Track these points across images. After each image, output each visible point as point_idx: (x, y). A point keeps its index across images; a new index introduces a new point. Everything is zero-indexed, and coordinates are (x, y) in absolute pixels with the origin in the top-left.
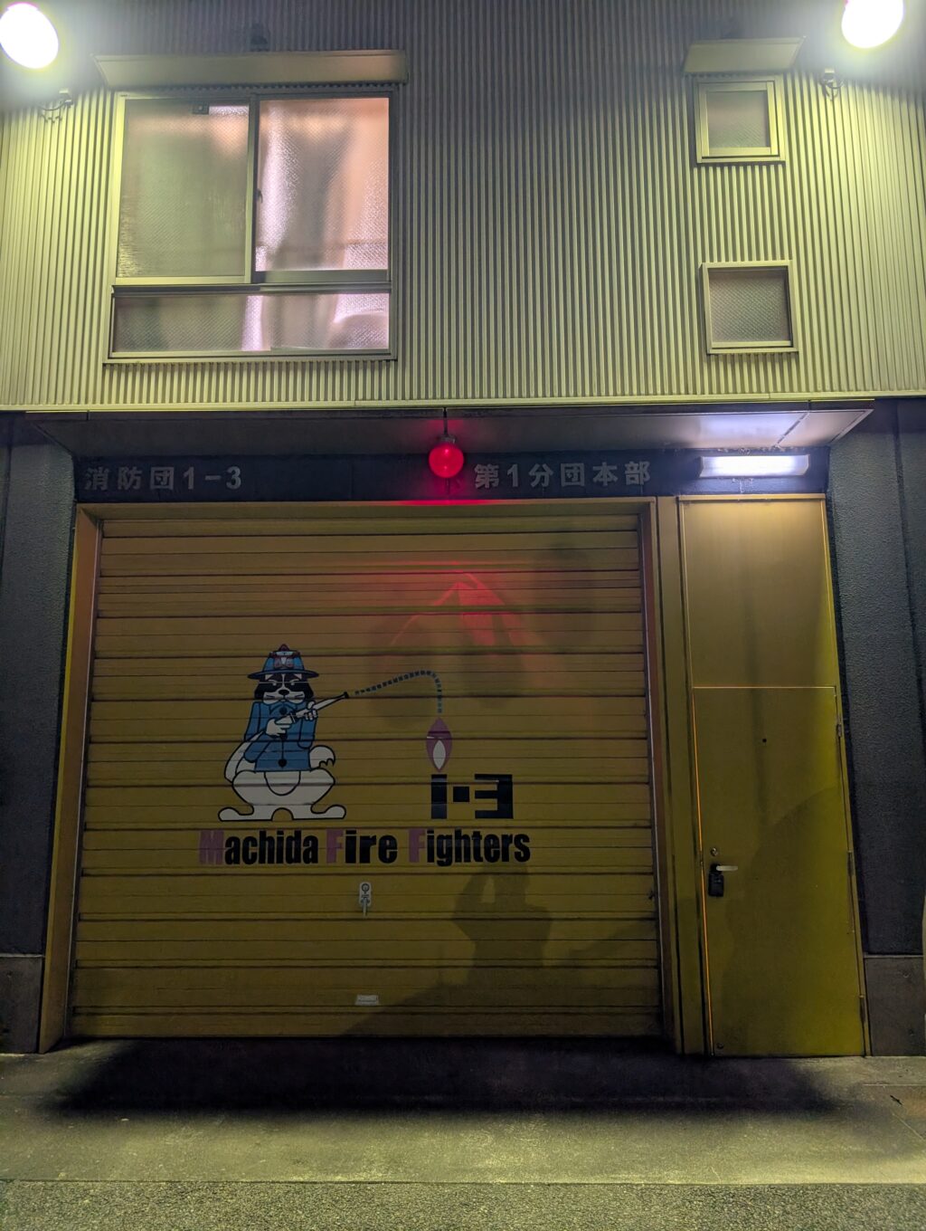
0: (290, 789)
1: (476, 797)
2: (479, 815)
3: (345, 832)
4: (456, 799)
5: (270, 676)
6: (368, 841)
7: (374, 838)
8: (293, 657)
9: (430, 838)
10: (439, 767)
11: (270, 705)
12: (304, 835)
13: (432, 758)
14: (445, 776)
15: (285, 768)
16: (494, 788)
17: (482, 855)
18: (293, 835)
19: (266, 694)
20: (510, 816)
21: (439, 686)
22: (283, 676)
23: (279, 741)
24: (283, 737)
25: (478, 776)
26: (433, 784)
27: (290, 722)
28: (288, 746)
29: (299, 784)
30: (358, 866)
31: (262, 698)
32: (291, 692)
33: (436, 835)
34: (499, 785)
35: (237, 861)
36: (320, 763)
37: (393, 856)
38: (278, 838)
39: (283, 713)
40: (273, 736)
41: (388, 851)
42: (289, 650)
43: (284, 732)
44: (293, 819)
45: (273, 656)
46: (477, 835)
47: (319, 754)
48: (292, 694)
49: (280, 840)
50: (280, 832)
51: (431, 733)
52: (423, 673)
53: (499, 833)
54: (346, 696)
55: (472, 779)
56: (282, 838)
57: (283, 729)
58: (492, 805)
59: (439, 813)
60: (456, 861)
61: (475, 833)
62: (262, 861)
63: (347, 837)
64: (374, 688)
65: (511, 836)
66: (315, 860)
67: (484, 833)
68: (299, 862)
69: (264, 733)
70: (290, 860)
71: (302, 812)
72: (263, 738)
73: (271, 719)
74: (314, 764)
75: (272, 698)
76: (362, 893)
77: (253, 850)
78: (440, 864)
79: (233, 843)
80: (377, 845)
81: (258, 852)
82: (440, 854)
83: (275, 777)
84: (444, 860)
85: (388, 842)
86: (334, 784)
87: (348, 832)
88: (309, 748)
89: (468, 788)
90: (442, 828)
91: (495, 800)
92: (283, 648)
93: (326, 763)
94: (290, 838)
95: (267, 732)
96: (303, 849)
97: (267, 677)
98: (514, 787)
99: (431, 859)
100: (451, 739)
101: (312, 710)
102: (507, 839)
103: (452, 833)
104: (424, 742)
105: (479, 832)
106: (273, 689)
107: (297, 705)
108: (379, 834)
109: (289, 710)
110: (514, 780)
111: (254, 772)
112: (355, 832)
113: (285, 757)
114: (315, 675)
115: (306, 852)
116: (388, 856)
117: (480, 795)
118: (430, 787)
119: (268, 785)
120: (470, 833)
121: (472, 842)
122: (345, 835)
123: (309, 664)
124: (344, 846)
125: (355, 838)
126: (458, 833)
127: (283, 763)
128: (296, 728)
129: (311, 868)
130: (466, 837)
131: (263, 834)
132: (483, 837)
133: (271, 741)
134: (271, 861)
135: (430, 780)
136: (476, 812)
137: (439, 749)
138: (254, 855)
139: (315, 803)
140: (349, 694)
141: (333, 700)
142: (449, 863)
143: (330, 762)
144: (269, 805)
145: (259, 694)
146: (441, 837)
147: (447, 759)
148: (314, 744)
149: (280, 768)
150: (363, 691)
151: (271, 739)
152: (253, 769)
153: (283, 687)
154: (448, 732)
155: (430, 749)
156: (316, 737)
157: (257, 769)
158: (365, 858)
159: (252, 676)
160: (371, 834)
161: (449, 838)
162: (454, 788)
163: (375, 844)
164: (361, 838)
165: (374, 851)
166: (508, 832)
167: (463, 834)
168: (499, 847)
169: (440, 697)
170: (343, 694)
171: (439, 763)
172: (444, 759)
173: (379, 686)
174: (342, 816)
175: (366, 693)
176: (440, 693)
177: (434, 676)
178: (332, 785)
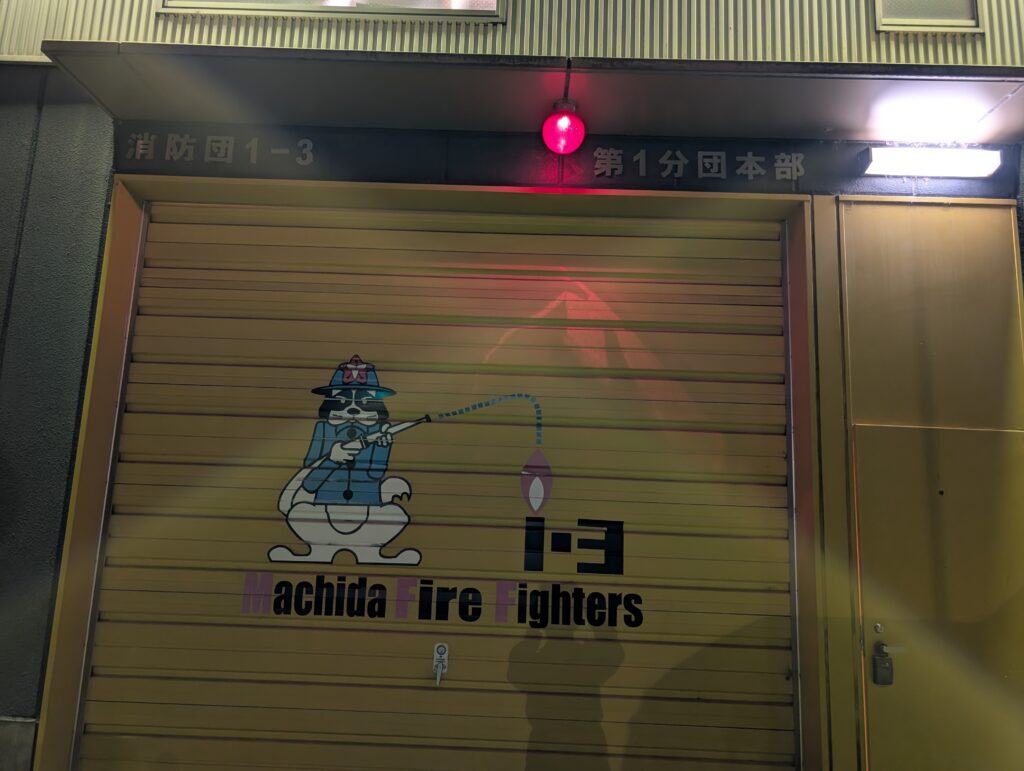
0: (355, 526)
1: (580, 546)
2: (583, 568)
3: (419, 581)
4: (555, 548)
5: (339, 391)
6: (446, 594)
7: (455, 590)
8: (367, 370)
9: (522, 594)
10: (536, 508)
11: (336, 426)
12: (370, 583)
13: (527, 499)
14: (542, 520)
15: (350, 502)
16: (601, 536)
17: (584, 616)
18: (357, 582)
19: (332, 413)
20: (619, 570)
22: (354, 392)
23: (344, 469)
24: (350, 465)
25: (582, 522)
26: (527, 528)
27: (360, 447)
28: (355, 475)
30: (433, 624)
31: (327, 417)
32: (362, 412)
33: (529, 589)
34: (607, 533)
35: (287, 611)
36: (393, 497)
37: (477, 613)
38: (338, 585)
39: (352, 437)
40: (339, 463)
41: (470, 608)
42: (363, 363)
43: (351, 458)
44: (358, 563)
45: (342, 368)
46: (579, 593)
47: (393, 487)
48: (363, 415)
49: (341, 587)
50: (342, 578)
53: (606, 592)
54: (428, 419)
55: (575, 525)
56: (344, 585)
57: (350, 455)
58: (598, 557)
59: (534, 563)
60: (553, 623)
61: (576, 589)
62: (318, 612)
63: (422, 588)
64: (461, 412)
65: (621, 595)
66: (381, 613)
67: (588, 591)
68: (362, 614)
69: (328, 458)
70: (351, 613)
71: (369, 555)
72: (327, 464)
73: (338, 442)
74: (386, 498)
75: (340, 418)
76: (437, 656)
77: (307, 598)
78: (533, 625)
79: (284, 589)
80: (457, 600)
81: (313, 600)
82: (534, 614)
83: (338, 512)
84: (538, 621)
85: (470, 596)
86: (408, 524)
87: (423, 582)
88: (380, 478)
89: (570, 535)
90: (536, 581)
91: (602, 552)
92: (356, 360)
93: (401, 498)
94: (352, 586)
95: (331, 458)
96: (368, 599)
97: (335, 392)
98: (625, 535)
99: (522, 619)
101: (386, 433)
102: (615, 599)
103: (550, 589)
104: (519, 478)
106: (339, 407)
107: (368, 427)
108: (461, 586)
109: (359, 432)
110: (625, 527)
111: (314, 504)
112: (431, 582)
113: (352, 489)
115: (372, 604)
116: (470, 613)
117: (583, 544)
118: (524, 531)
119: (329, 521)
120: (570, 590)
121: (572, 601)
122: (419, 585)
123: (385, 379)
124: (418, 598)
125: (431, 589)
126: (556, 587)
127: (348, 495)
129: (376, 623)
130: (566, 595)
131: (320, 579)
132: (587, 595)
133: (334, 470)
134: (329, 612)
135: (524, 523)
136: (579, 564)
137: (537, 488)
138: (309, 604)
139: (384, 545)
140: (432, 417)
141: (412, 424)
142: (543, 625)
143: (405, 497)
144: (330, 544)
145: (324, 411)
146: (535, 593)
147: (545, 499)
148: (387, 474)
149: (345, 501)
150: (448, 415)
151: (336, 466)
152: (312, 500)
153: (353, 406)
154: (548, 467)
156: (390, 467)
157: (318, 501)
158: (443, 614)
159: (317, 391)
160: (450, 585)
161: (544, 594)
162: (553, 534)
163: (455, 597)
164: (439, 589)
165: (454, 606)
166: (616, 591)
167: (562, 589)
168: (605, 608)
169: (539, 425)
170: (424, 416)
171: (536, 504)
172: (541, 500)
173: (467, 409)
174: (416, 563)
175: (452, 417)
176: (539, 421)
177: (533, 400)
178: (406, 524)
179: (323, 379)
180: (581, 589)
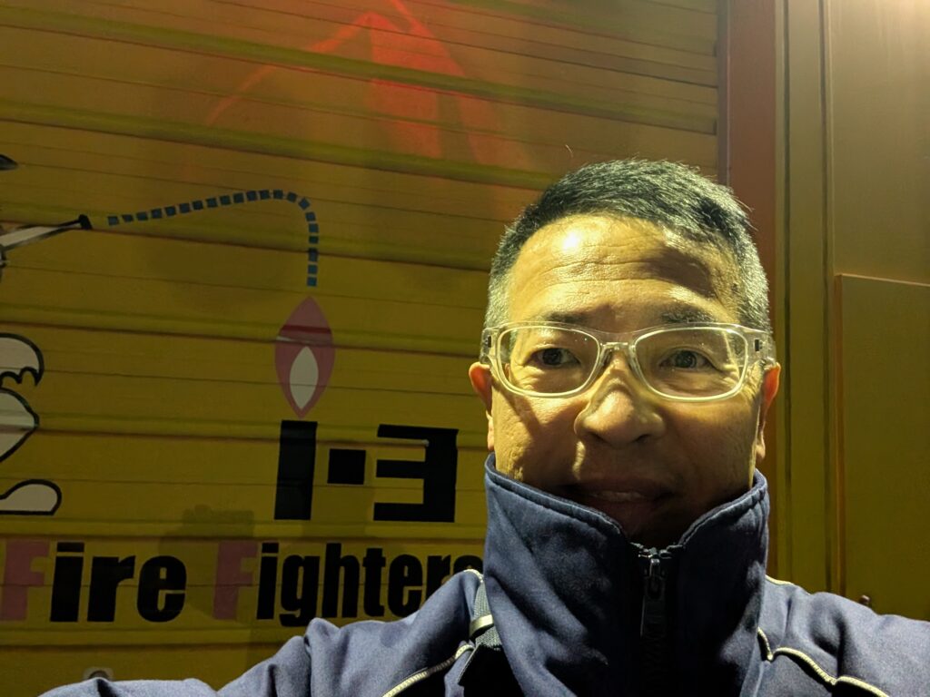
1: (380, 474)
2: (386, 512)
3: (54, 545)
4: (336, 476)
7: (130, 561)
9: (268, 566)
10: (301, 403)
13: (285, 386)
14: (311, 426)
16: (418, 455)
17: (384, 599)
20: (447, 515)
21: (314, 228)
25: (385, 431)
26: (284, 441)
30: (81, 630)
33: (282, 556)
34: (429, 450)
37: (175, 606)
41: (162, 594)
46: (375, 558)
51: (287, 328)
52: (278, 194)
53: (422, 554)
54: (84, 223)
55: (373, 435)
58: (411, 491)
59: (293, 500)
61: (370, 551)
63: (59, 560)
64: (157, 214)
65: (448, 558)
67: (390, 554)
78: (287, 621)
80: (135, 581)
82: (288, 601)
84: (297, 613)
85: (163, 574)
86: (36, 429)
87: (61, 547)
89: (363, 454)
90: (292, 536)
91: (420, 483)
93: (18, 379)
98: (460, 455)
99: (265, 611)
100: (332, 346)
103: (320, 551)
104: (271, 347)
105: (379, 551)
108: (143, 554)
110: (460, 440)
112: (80, 548)
114: (7, 164)
116: (161, 605)
117: (387, 469)
118: (277, 447)
120: (359, 552)
121: (363, 572)
122: (54, 554)
124: (50, 578)
125: (80, 560)
126: (333, 549)
130: (351, 563)
132: (389, 562)
135: (277, 432)
136: (377, 506)
137: (305, 365)
140: (92, 220)
141: (48, 230)
142: (305, 620)
143: (28, 376)
146: (293, 562)
147: (320, 388)
150: (128, 218)
154: (328, 331)
155: (284, 363)
158: (103, 610)
160: (120, 552)
161: (311, 563)
162: (332, 452)
163: (130, 575)
164: (97, 561)
165: (127, 593)
166: (441, 551)
167: (344, 554)
168: (421, 584)
169: (313, 253)
170: (76, 217)
171: (302, 396)
172: (313, 389)
173: (171, 211)
174: (49, 509)
175: (137, 224)
176: (313, 246)
177: (304, 204)
178: (29, 432)
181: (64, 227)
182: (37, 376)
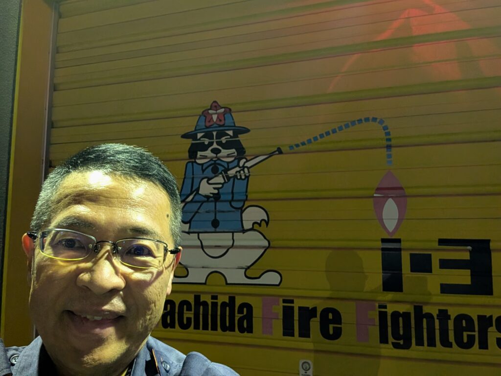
0: (222, 251)
2: (446, 289)
3: (281, 300)
4: (414, 269)
5: (202, 134)
6: (307, 314)
7: (315, 309)
8: (224, 113)
9: (383, 316)
10: (391, 229)
11: (202, 165)
12: (238, 302)
13: (381, 220)
14: (398, 241)
15: (218, 230)
16: (466, 256)
17: (452, 339)
18: (227, 301)
19: (199, 153)
20: (489, 292)
21: (388, 134)
22: (215, 133)
24: (216, 197)
25: (442, 242)
26: (383, 249)
27: (222, 181)
28: (220, 206)
29: (232, 246)
30: (296, 341)
31: (195, 157)
32: (223, 151)
33: (390, 310)
34: (471, 252)
36: (254, 224)
37: (337, 334)
38: (212, 303)
39: (215, 172)
41: (331, 326)
42: (222, 108)
43: (216, 191)
44: (227, 284)
45: (205, 114)
46: (444, 315)
47: (252, 215)
48: (224, 152)
49: (214, 305)
50: (214, 297)
51: (378, 189)
52: (367, 120)
53: (474, 314)
55: (436, 245)
56: (217, 303)
58: (463, 277)
59: (393, 283)
60: (417, 345)
61: (440, 311)
62: (197, 327)
63: (284, 307)
64: (309, 141)
65: (491, 317)
66: (250, 330)
67: (453, 313)
68: (234, 330)
69: (198, 193)
70: (224, 329)
76: (302, 372)
77: (188, 314)
78: (396, 346)
79: (169, 306)
80: (318, 319)
81: (192, 316)
82: (396, 335)
84: (401, 342)
85: (330, 316)
86: (269, 247)
87: (284, 301)
88: (241, 208)
89: (430, 255)
91: (468, 272)
92: (215, 106)
93: (260, 225)
94: (224, 304)
95: (200, 192)
96: (237, 316)
97: (199, 135)
98: (493, 255)
99: (384, 340)
100: (405, 196)
102: (485, 321)
103: (412, 310)
104: (371, 200)
106: (204, 148)
108: (321, 306)
109: (221, 168)
110: (492, 245)
111: (188, 233)
112: (292, 302)
113: (218, 218)
114: (246, 131)
115: (241, 321)
116: (331, 332)
117: (445, 264)
118: (380, 252)
119: (202, 247)
120: (435, 312)
121: (437, 322)
122: (282, 304)
124: (281, 316)
125: (293, 307)
126: (418, 309)
127: (215, 224)
128: (228, 187)
129: (245, 338)
130: (429, 316)
131: (197, 298)
132: (453, 317)
134: (205, 327)
135: (379, 245)
136: (442, 285)
137: (391, 209)
138: (189, 319)
139: (249, 267)
140: (283, 149)
141: (265, 157)
142: (407, 346)
143: (263, 223)
144: (203, 267)
145: (193, 153)
146: (396, 315)
147: (400, 220)
148: (247, 204)
149: (213, 229)
150: (297, 146)
152: (187, 230)
153: (215, 146)
154: (401, 188)
156: (249, 197)
157: (192, 230)
159: (185, 136)
160: (309, 304)
161: (406, 315)
162: (411, 255)
163: (316, 316)
164: (300, 308)
165: (315, 324)
166: (487, 313)
167: (425, 311)
168: (474, 331)
169: (389, 147)
170: (276, 149)
171: (391, 225)
172: (396, 221)
173: (316, 139)
174: (278, 283)
175: (302, 148)
176: (389, 143)
177: (381, 122)
178: (266, 249)
179: (189, 125)
180: (446, 311)
181: (271, 155)
182: (267, 223)
